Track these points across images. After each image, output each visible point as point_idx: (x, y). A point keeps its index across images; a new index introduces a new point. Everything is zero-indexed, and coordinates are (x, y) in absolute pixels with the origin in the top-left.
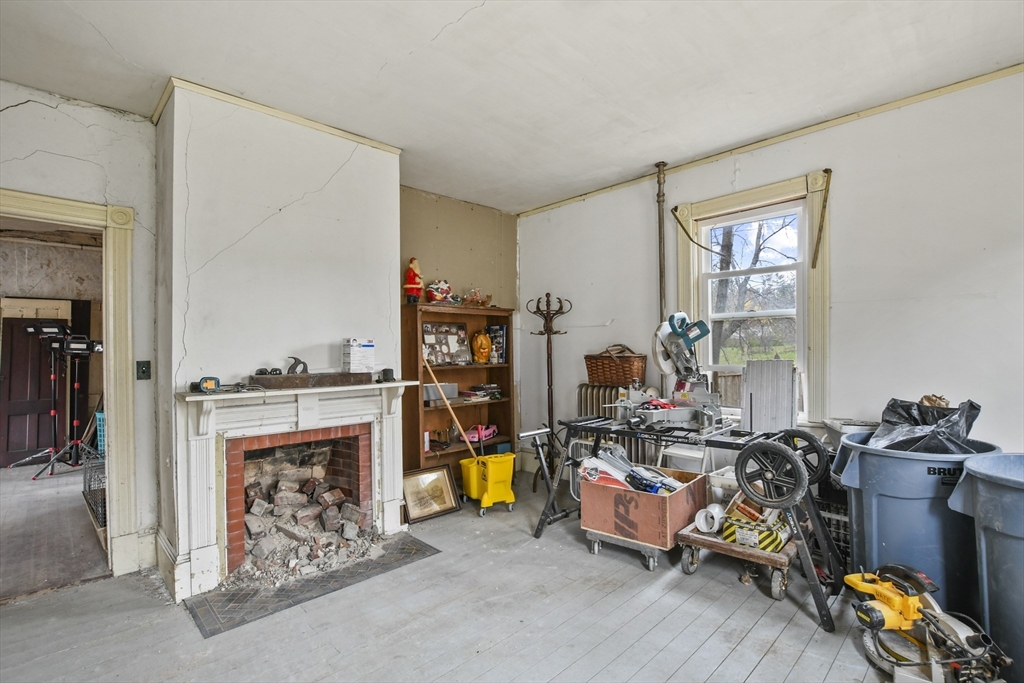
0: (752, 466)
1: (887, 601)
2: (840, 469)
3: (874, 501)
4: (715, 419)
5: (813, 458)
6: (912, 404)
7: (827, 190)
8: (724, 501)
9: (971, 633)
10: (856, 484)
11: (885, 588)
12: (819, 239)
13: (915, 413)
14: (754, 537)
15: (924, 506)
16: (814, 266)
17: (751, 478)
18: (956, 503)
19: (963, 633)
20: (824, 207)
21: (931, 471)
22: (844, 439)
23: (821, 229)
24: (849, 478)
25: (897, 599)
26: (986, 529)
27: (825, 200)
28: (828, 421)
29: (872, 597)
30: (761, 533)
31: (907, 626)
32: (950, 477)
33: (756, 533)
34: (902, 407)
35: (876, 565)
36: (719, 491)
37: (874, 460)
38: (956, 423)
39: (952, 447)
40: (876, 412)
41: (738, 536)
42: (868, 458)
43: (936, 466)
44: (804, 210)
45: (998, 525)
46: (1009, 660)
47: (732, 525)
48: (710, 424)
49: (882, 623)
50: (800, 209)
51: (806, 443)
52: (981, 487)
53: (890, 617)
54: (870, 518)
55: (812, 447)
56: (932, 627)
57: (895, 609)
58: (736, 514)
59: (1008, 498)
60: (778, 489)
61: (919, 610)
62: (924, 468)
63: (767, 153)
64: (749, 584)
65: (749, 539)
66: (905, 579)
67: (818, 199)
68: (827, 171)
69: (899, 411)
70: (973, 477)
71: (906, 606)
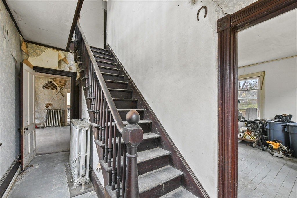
0: (249, 125)
1: (273, 144)
2: (266, 126)
3: (272, 131)
4: (242, 117)
5: (261, 125)
6: (280, 116)
7: (264, 75)
8: (243, 133)
9: (287, 148)
10: (269, 128)
11: (273, 143)
12: (262, 85)
13: (281, 117)
14: (249, 137)
15: (281, 131)
16: (261, 90)
17: (249, 127)
18: (286, 130)
19: (286, 148)
20: (263, 79)
21: (282, 125)
22: (266, 121)
23: (263, 83)
24: (267, 127)
25: (275, 144)
26: (291, 133)
27: (264, 77)
28: (264, 119)
29: (271, 144)
30: (251, 137)
31: (277, 148)
32: (285, 126)
33: (250, 137)
34: (279, 116)
35: (272, 140)
36: (242, 131)
37: (272, 124)
38: (287, 118)
39: (286, 122)
40: (273, 117)
41: (246, 137)
42: (271, 124)
43: (283, 124)
44: (259, 79)
45: (292, 132)
46: (293, 151)
47: (245, 136)
48: (241, 118)
49: (272, 147)
50: (258, 78)
51: (259, 122)
52: (290, 127)
53: (274, 147)
54: (271, 134)
55: (260, 122)
56: (281, 148)
57: (275, 145)
58: (246, 134)
59: (294, 128)
60: (254, 128)
61: (279, 145)
62: (281, 125)
63: (251, 67)
64: (248, 145)
65: (248, 138)
66: (276, 141)
67: (262, 77)
68: (264, 72)
69: (278, 117)
70: (288, 125)
71: (277, 145)
